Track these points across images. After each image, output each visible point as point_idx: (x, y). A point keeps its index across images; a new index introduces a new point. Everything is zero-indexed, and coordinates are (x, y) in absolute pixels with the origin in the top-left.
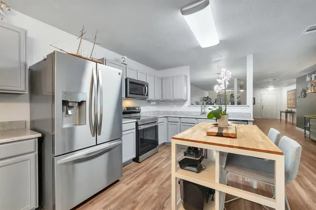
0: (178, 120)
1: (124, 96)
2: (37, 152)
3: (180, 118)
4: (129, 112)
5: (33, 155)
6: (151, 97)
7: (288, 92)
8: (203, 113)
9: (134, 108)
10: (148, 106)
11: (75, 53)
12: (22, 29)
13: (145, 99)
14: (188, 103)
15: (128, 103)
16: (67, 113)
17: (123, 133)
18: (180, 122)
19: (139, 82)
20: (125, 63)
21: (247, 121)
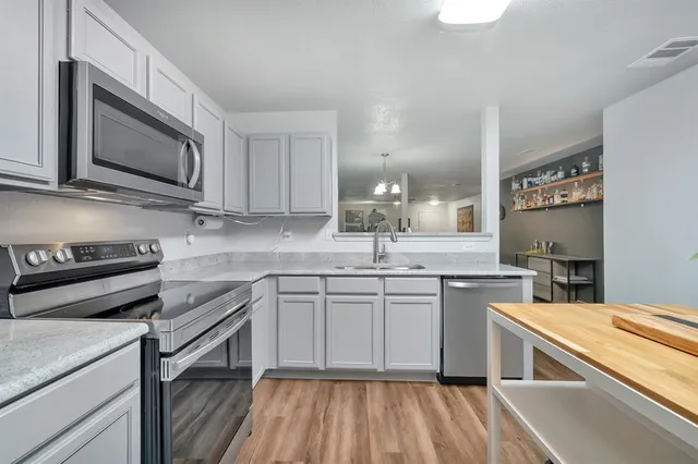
0: (318, 285)
3: (322, 276)
6: (211, 199)
7: (459, 209)
8: (381, 257)
9: (126, 248)
10: (192, 238)
13: (183, 205)
14: (332, 226)
18: (322, 293)
21: (519, 277)
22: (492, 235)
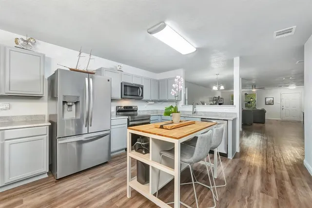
1: (119, 97)
2: (48, 135)
4: (126, 111)
5: (45, 136)
9: (131, 107)
10: (146, 106)
12: (41, 54)
14: (182, 103)
19: (134, 85)
20: (121, 70)
21: (227, 120)
22: (235, 106)
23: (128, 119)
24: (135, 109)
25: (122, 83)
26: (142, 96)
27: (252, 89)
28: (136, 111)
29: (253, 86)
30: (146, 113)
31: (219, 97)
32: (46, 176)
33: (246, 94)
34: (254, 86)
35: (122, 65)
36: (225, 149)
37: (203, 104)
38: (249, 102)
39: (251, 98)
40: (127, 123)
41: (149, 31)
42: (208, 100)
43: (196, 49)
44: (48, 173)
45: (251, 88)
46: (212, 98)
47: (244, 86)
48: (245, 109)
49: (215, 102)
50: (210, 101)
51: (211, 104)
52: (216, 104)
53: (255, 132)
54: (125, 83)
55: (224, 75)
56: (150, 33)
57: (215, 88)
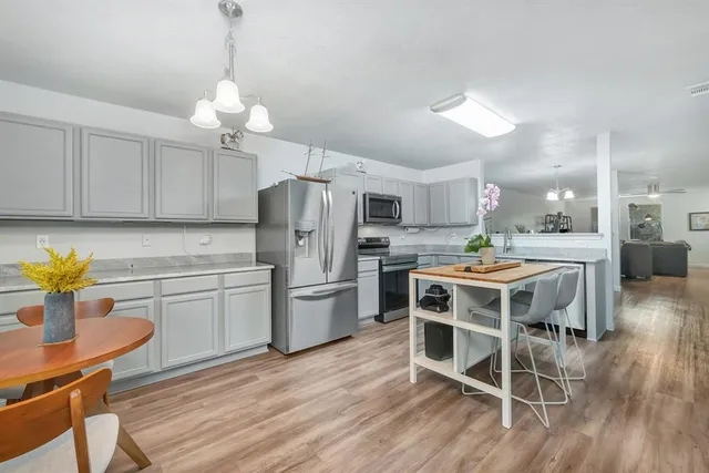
1: (361, 220)
2: (270, 284)
4: (371, 246)
5: (266, 286)
6: (406, 220)
8: (509, 249)
9: (378, 240)
10: (404, 236)
11: (302, 174)
13: (394, 224)
15: (367, 232)
16: (297, 243)
17: (360, 275)
19: (386, 198)
20: (362, 169)
21: (584, 263)
22: (602, 235)
23: (380, 262)
24: (385, 244)
25: (364, 195)
26: (400, 217)
27: (650, 192)
28: (387, 246)
29: (650, 187)
30: (404, 252)
31: (559, 214)
32: (266, 350)
33: (631, 206)
34: (653, 187)
35: (364, 160)
36: (580, 320)
37: (521, 230)
38: (641, 226)
39: (648, 216)
40: (377, 268)
41: (434, 108)
42: (533, 222)
43: (514, 127)
44: (269, 345)
45: (646, 190)
46: (542, 217)
47: (623, 187)
48: (629, 240)
49: (551, 227)
50: (537, 224)
51: (542, 232)
52: (553, 231)
53: (655, 294)
54: (370, 194)
55: (573, 166)
56: (435, 111)
57: (552, 196)
